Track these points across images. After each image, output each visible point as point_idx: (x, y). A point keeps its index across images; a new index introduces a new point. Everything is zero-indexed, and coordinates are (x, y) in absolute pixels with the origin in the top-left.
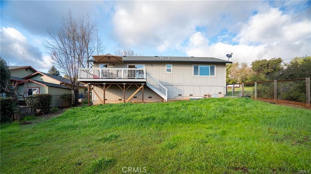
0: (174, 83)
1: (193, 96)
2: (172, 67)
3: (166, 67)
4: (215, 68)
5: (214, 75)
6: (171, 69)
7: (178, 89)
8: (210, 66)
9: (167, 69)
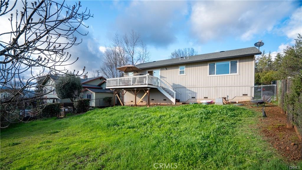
0: (187, 85)
1: (208, 98)
2: (185, 69)
3: (179, 69)
4: (238, 63)
5: (236, 72)
6: (184, 71)
7: (191, 91)
8: (231, 62)
9: (180, 71)
